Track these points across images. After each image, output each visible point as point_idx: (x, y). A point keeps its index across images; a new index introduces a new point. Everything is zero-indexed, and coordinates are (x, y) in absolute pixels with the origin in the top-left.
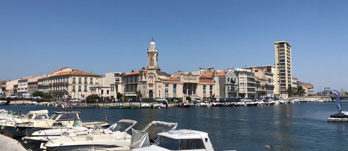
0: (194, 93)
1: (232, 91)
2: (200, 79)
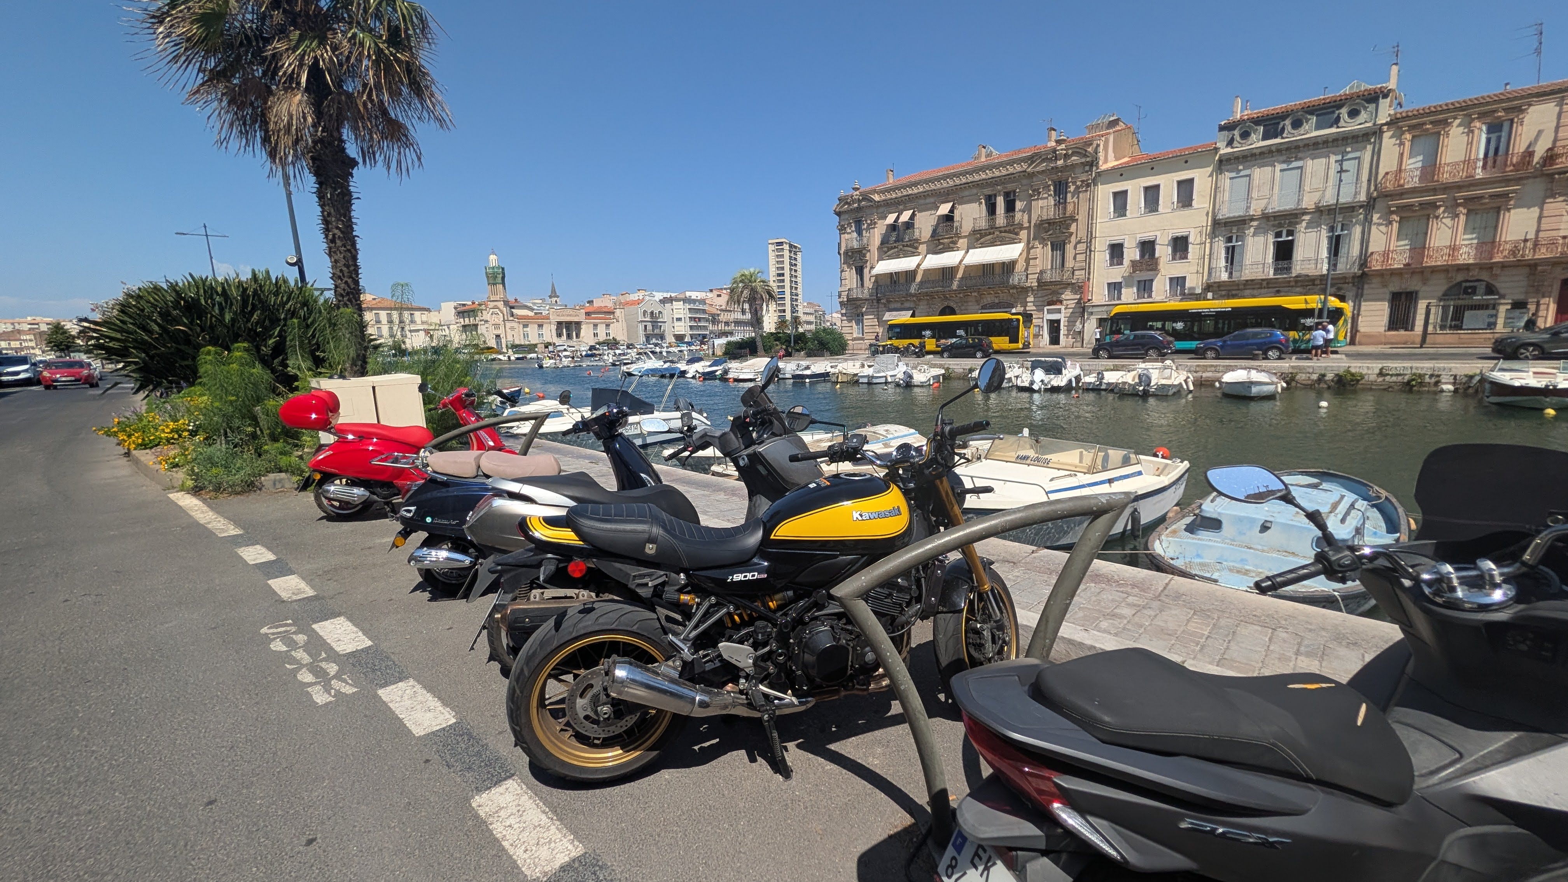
0: (578, 336)
1: (653, 330)
2: (588, 314)
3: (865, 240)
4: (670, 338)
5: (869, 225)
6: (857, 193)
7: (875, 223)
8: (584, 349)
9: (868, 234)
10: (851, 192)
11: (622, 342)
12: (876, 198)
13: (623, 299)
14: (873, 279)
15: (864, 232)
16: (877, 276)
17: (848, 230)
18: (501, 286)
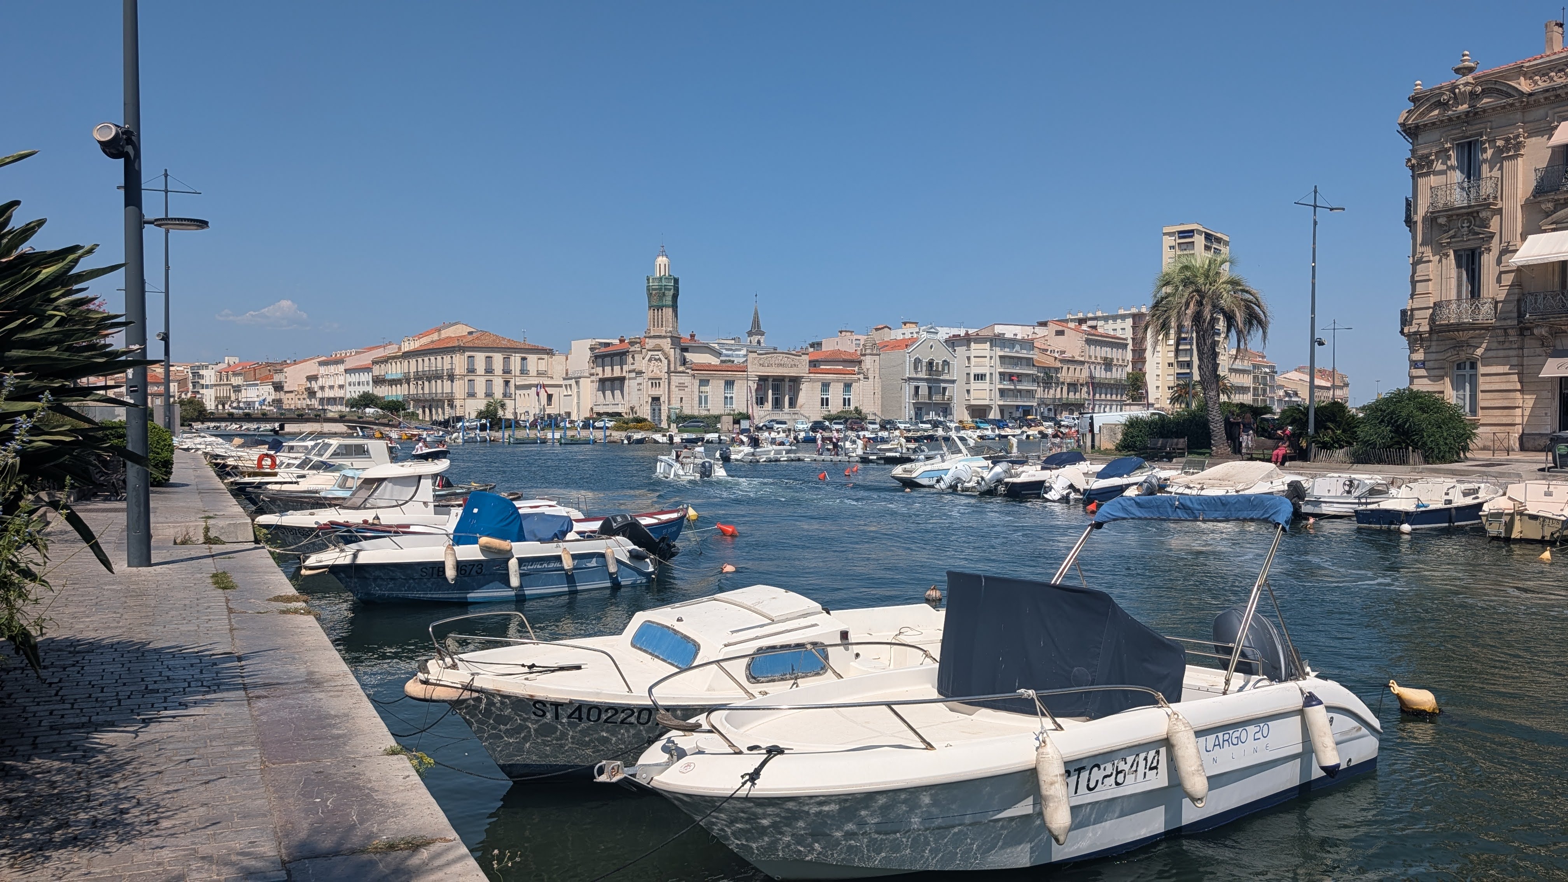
0: (792, 404)
1: (930, 398)
2: (814, 364)
3: (1487, 188)
4: (961, 413)
5: (1499, 151)
6: (1469, 78)
7: (1519, 146)
8: (802, 426)
9: (1496, 173)
10: (1454, 78)
11: (870, 417)
12: (1525, 86)
13: (878, 337)
14: (1508, 279)
15: (1485, 168)
16: (1520, 270)
17: (1439, 166)
18: (670, 310)
